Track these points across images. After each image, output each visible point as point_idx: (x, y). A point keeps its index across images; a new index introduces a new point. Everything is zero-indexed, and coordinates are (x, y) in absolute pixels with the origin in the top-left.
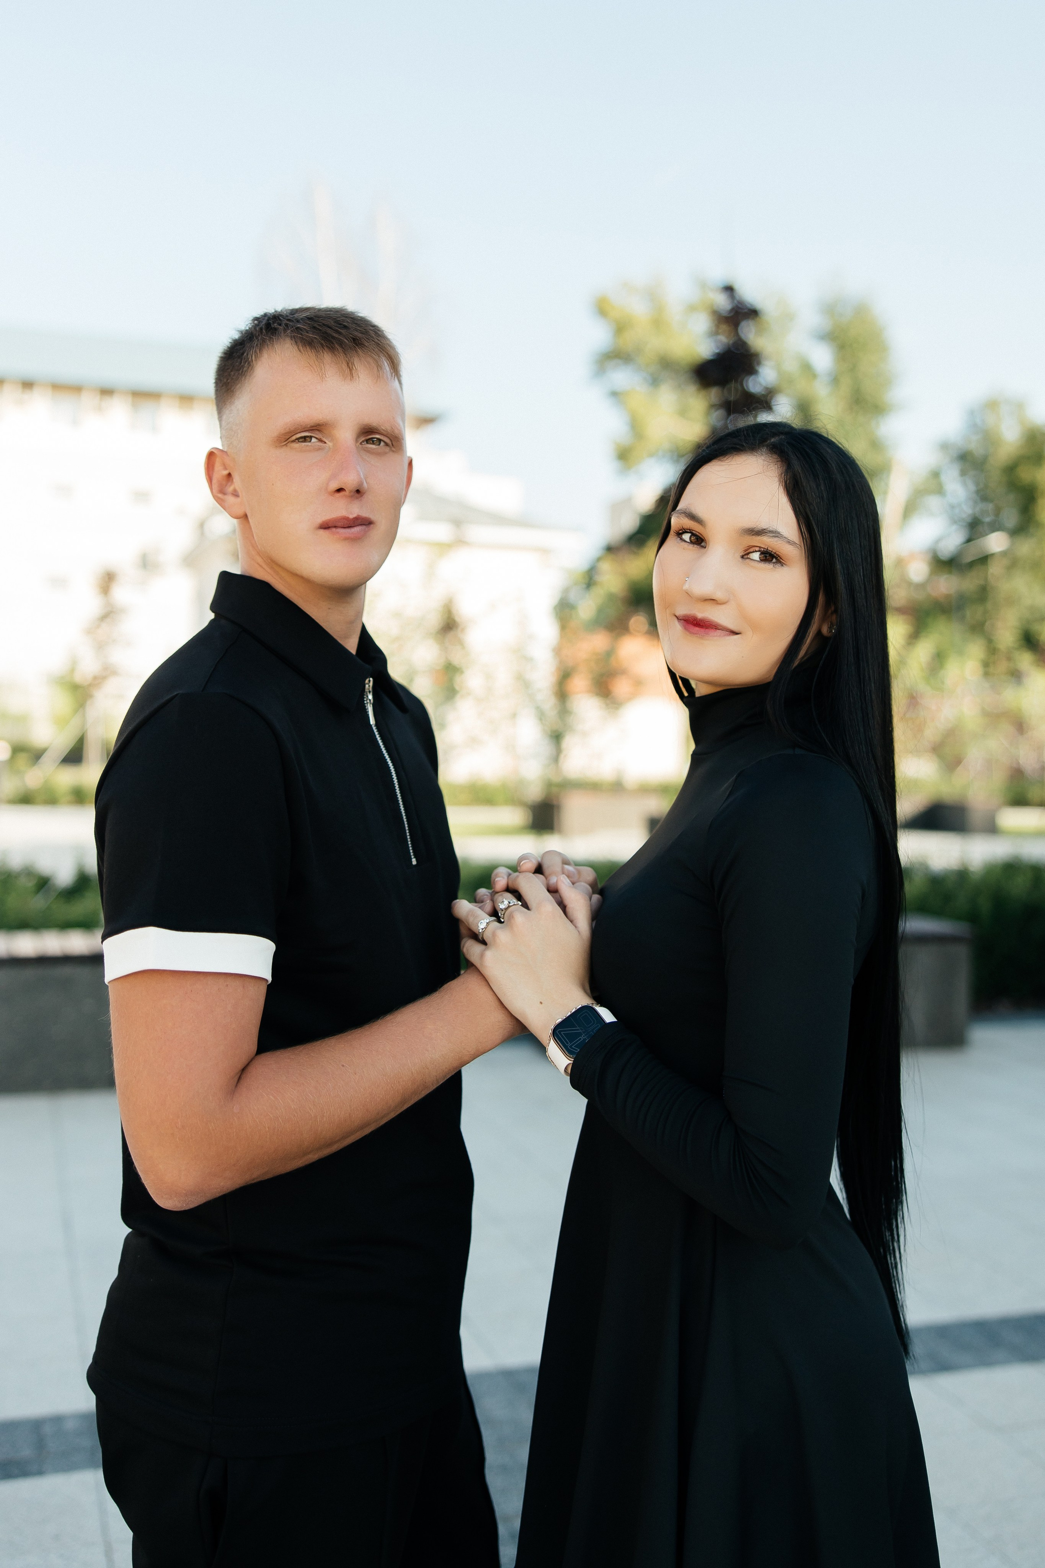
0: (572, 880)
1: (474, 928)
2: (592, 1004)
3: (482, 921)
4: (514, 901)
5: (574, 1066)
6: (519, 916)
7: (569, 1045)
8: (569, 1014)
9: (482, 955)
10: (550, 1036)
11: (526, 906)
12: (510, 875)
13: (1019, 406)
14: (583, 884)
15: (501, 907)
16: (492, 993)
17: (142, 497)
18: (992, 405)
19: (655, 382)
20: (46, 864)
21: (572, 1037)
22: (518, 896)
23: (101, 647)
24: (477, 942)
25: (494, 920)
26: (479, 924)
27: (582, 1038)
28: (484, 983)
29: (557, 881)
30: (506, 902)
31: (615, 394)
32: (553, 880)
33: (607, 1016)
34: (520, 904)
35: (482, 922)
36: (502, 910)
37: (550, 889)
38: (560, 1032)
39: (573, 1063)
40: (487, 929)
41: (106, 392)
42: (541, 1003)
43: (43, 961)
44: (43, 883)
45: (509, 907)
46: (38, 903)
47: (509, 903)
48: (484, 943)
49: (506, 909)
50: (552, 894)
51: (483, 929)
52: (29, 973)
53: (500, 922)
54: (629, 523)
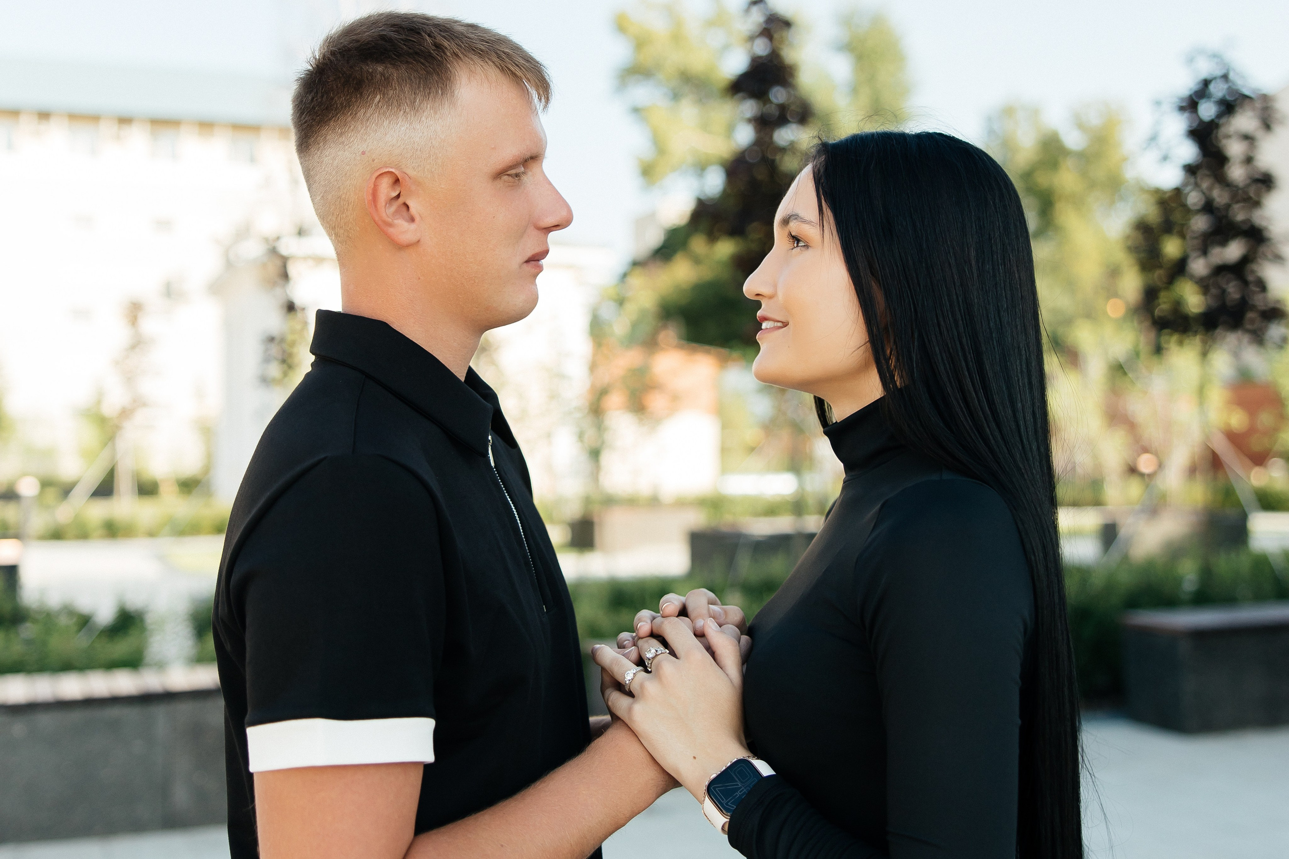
0: (717, 621)
1: (620, 679)
2: (748, 757)
3: (629, 672)
4: (661, 649)
5: (732, 824)
6: (667, 664)
7: (724, 802)
8: (724, 768)
9: (630, 709)
10: (704, 793)
11: (673, 653)
12: (654, 618)
13: (1034, 113)
14: (731, 626)
15: (648, 656)
16: (642, 749)
17: (164, 225)
18: (1008, 111)
19: (676, 96)
20: (85, 603)
21: (727, 793)
22: (665, 643)
23: (129, 378)
24: (623, 694)
25: (641, 670)
26: (626, 675)
27: (738, 794)
28: (633, 739)
29: (703, 625)
30: (653, 651)
31: (636, 111)
32: (700, 623)
33: (764, 769)
34: (668, 652)
35: (630, 674)
36: (649, 660)
37: (697, 633)
38: (714, 788)
39: (729, 821)
40: (634, 680)
41: (125, 121)
42: (695, 758)
43: (89, 703)
44: (84, 621)
45: (656, 655)
46: (81, 642)
47: (657, 651)
48: (630, 694)
49: (653, 658)
50: (699, 638)
51: (629, 680)
52: (77, 716)
53: (647, 671)
54: (654, 238)
